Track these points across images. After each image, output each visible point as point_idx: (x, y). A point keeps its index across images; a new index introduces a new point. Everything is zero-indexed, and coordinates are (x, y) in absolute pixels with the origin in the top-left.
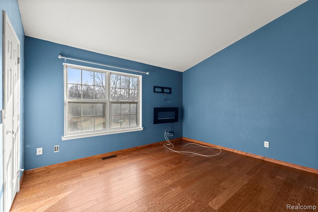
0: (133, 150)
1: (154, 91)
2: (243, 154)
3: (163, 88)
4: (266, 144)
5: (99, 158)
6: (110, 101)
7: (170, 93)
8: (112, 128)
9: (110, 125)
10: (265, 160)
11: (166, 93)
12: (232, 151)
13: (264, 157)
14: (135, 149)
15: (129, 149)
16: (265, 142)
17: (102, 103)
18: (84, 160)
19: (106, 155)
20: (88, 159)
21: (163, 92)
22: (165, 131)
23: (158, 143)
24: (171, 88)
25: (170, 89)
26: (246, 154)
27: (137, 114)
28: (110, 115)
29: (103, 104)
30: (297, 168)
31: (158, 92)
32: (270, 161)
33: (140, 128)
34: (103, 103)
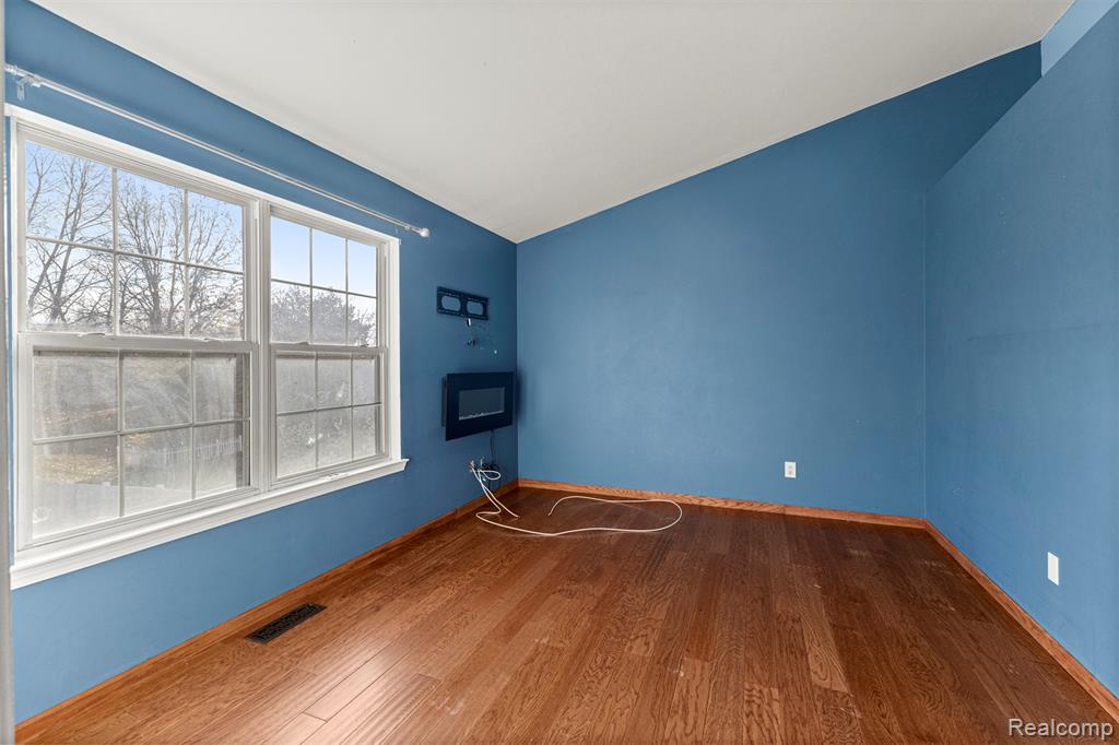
0: (369, 562)
1: (441, 309)
2: (729, 506)
3: (464, 298)
4: (790, 469)
5: (229, 640)
6: (270, 346)
7: (485, 317)
8: (279, 477)
9: (273, 460)
10: (789, 512)
11: (473, 317)
12: (696, 502)
13: (786, 506)
14: (379, 556)
15: (357, 563)
16: (787, 464)
17: (228, 355)
18: (148, 673)
19: (260, 614)
20: (171, 661)
21: (463, 312)
22: (472, 463)
23: (453, 514)
24: (486, 300)
25: (484, 301)
26: (738, 504)
27: (378, 402)
28: (273, 416)
29: (233, 361)
30: (861, 521)
31: (450, 313)
32: (799, 514)
33: (395, 460)
34: (235, 355)
